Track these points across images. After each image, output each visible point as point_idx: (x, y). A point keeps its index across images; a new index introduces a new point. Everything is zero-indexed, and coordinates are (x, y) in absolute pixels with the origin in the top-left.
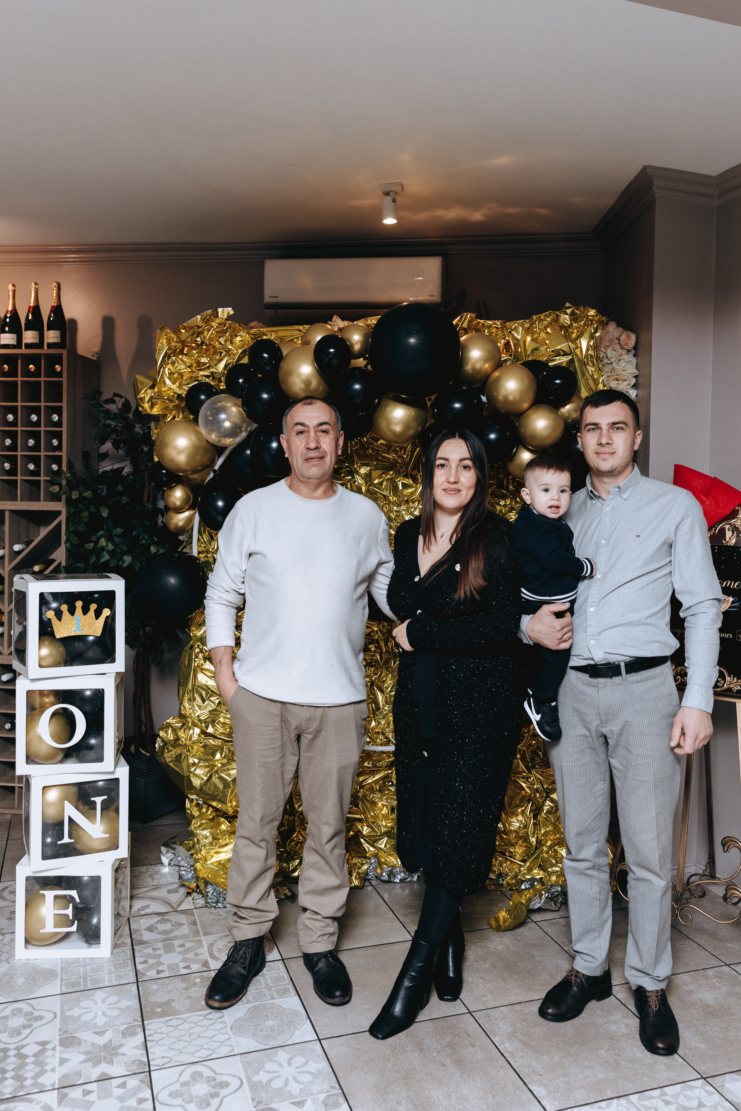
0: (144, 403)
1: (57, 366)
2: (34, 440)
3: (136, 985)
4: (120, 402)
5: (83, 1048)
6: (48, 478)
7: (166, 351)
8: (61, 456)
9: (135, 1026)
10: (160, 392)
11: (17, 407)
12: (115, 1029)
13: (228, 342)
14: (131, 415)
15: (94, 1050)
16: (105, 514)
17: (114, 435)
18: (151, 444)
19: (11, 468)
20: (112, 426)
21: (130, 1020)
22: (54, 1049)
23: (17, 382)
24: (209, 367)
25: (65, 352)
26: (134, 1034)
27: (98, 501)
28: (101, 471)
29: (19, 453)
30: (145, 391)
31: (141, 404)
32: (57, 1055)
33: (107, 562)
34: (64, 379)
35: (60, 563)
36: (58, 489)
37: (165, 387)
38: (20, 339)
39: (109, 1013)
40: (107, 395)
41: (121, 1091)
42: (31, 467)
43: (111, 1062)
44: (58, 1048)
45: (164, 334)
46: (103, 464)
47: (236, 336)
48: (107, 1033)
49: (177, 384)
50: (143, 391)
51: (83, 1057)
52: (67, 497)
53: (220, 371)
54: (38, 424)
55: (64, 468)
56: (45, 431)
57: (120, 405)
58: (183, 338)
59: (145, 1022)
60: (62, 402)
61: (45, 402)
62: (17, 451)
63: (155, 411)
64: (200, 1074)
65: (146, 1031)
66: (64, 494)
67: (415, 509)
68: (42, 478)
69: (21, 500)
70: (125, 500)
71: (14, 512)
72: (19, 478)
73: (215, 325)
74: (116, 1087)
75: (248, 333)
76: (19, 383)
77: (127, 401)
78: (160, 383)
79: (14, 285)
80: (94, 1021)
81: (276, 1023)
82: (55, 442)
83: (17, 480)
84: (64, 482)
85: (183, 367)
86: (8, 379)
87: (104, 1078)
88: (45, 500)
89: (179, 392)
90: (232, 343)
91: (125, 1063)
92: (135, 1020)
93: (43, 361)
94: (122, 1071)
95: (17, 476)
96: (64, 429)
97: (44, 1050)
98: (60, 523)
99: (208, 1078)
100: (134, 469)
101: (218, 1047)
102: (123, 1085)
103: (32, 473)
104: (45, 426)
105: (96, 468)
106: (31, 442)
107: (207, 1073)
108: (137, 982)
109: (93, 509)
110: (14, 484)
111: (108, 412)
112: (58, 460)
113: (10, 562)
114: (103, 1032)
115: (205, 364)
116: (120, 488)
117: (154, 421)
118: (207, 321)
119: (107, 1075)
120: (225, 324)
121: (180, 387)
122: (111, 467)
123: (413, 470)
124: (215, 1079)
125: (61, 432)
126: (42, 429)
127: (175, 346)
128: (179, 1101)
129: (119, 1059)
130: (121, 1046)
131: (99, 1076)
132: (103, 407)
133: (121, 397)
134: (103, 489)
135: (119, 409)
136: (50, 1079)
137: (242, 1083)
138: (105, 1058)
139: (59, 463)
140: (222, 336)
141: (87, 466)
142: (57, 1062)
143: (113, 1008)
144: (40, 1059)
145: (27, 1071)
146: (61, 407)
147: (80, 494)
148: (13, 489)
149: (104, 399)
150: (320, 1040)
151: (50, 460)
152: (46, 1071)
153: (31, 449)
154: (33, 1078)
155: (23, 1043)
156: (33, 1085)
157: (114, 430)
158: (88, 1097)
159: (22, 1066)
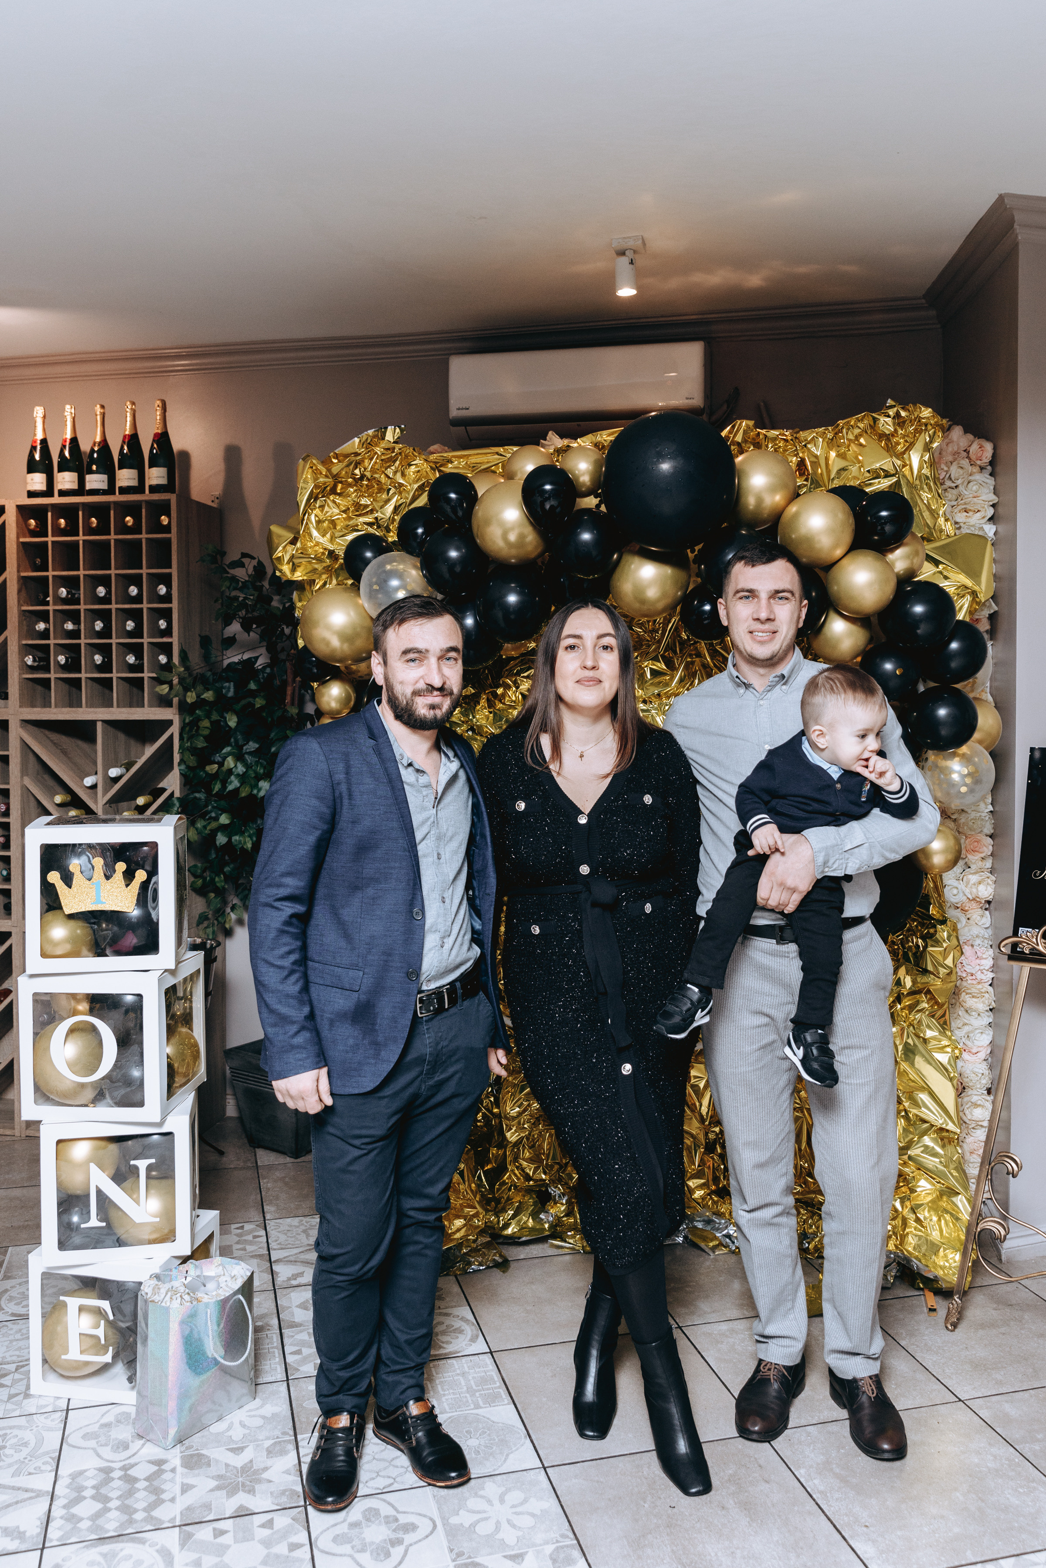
0: (282, 564)
1: (163, 517)
2: (134, 621)
3: (285, 1384)
4: (250, 565)
5: (213, 1470)
6: (154, 675)
7: (312, 491)
8: (171, 644)
9: (284, 1441)
10: (304, 549)
11: (109, 576)
12: (258, 1446)
13: (399, 475)
14: (266, 584)
15: (228, 1474)
16: (232, 722)
17: (244, 612)
18: (295, 623)
19: (103, 661)
20: (241, 599)
21: (277, 1433)
22: (173, 1470)
23: (109, 540)
24: (372, 511)
25: (173, 498)
26: (283, 1452)
27: (222, 704)
28: (226, 663)
29: (114, 641)
30: (284, 547)
31: (279, 566)
32: (179, 1479)
33: (237, 790)
34: (173, 536)
35: (172, 794)
36: (167, 690)
37: (311, 541)
38: (112, 480)
39: (250, 1422)
40: (233, 555)
41: (266, 1532)
42: (131, 659)
43: (251, 1491)
44: (180, 1470)
45: (308, 466)
46: (229, 653)
47: (410, 465)
48: (246, 1451)
49: (328, 536)
50: (280, 548)
51: (214, 1483)
52: (180, 701)
53: (388, 515)
54: (138, 599)
55: (176, 660)
56: (149, 608)
57: (251, 571)
58: (335, 470)
59: (299, 1437)
60: (170, 567)
61: (148, 568)
62: (111, 638)
63: (298, 576)
64: (376, 1512)
65: (300, 1449)
66: (176, 696)
68: (146, 675)
69: (118, 706)
70: (259, 702)
71: (110, 724)
72: (114, 675)
73: (378, 450)
74: (259, 1526)
75: (426, 460)
76: (112, 543)
77: (260, 563)
78: (304, 536)
79: (103, 407)
80: (229, 1433)
81: (482, 1442)
82: (163, 624)
83: (111, 679)
84: (176, 681)
85: (336, 511)
86: (98, 538)
87: (242, 1514)
88: (150, 706)
89: (331, 547)
90: (403, 475)
91: (272, 1493)
92: (284, 1433)
93: (144, 510)
94: (268, 1504)
95: (111, 672)
96: (175, 605)
97: (160, 1472)
98: (171, 737)
99: (387, 1517)
100: (271, 659)
101: (400, 1475)
102: (269, 1524)
103: (132, 668)
104: (149, 602)
105: (220, 659)
106: (130, 625)
107: (385, 1507)
108: (288, 1380)
109: (215, 717)
110: (107, 683)
111: (234, 579)
112: (167, 649)
113: (106, 792)
114: (241, 1449)
115: (366, 506)
116: (253, 686)
117: (297, 590)
118: (368, 445)
119: (247, 1509)
120: (394, 448)
121: (332, 540)
122: (239, 657)
123: (666, 650)
124: (396, 1520)
125: (170, 610)
126: (145, 606)
127: (325, 483)
128: (346, 1549)
129: (264, 1487)
130: (266, 1469)
131: (235, 1511)
132: (228, 573)
133: (253, 558)
134: (229, 688)
135: (249, 576)
136: (167, 1513)
137: (435, 1526)
138: (243, 1485)
139: (169, 653)
140: (389, 467)
141: (206, 657)
142: (177, 1489)
143: (254, 1416)
144: (155, 1483)
145: (137, 1500)
146: (170, 575)
147: (198, 696)
148: (107, 691)
149: (228, 560)
150: (545, 1468)
151: (157, 650)
152: (163, 1501)
153: (130, 634)
154: (144, 1510)
155: (132, 1461)
156: (145, 1520)
157: (243, 605)
158: (221, 1540)
159: (131, 1493)
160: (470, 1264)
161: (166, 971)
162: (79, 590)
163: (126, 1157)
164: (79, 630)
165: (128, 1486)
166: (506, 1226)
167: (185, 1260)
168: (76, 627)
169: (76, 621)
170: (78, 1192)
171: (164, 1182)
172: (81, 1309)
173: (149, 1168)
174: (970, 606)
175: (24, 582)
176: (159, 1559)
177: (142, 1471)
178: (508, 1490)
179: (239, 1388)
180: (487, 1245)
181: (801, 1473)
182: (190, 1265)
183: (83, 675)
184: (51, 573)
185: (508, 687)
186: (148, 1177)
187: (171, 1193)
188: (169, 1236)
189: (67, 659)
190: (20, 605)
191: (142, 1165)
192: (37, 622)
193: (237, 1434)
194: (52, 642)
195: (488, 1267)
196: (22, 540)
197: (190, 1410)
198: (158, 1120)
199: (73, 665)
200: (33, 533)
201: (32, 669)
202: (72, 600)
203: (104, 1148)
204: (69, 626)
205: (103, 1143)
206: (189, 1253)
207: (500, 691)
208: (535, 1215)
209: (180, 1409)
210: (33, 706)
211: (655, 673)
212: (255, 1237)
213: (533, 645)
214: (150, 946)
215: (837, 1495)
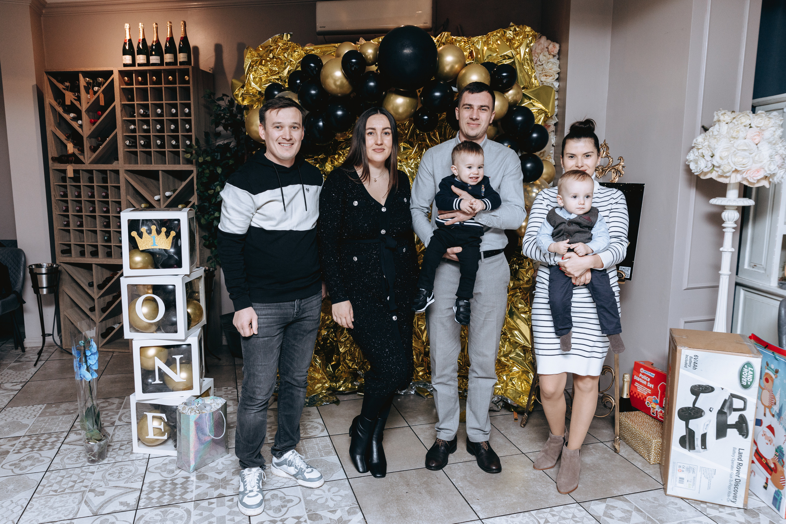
0: (238, 97)
1: (186, 77)
2: (174, 125)
4: (227, 99)
5: (209, 480)
6: (184, 150)
7: (251, 63)
8: (191, 135)
10: (247, 90)
11: (163, 104)
12: (229, 471)
13: (290, 56)
14: (235, 109)
15: (216, 482)
16: (219, 171)
17: (224, 121)
18: (244, 125)
19: (161, 143)
20: (222, 115)
22: (192, 481)
23: (162, 87)
24: (278, 73)
25: (190, 68)
27: (215, 163)
28: (217, 144)
29: (166, 134)
30: (239, 90)
31: (236, 98)
32: (195, 484)
34: (191, 85)
35: (194, 204)
36: (190, 156)
37: (251, 87)
38: (162, 59)
39: (225, 462)
40: (219, 95)
41: (230, 503)
42: (174, 142)
43: (225, 488)
44: (195, 480)
45: (249, 52)
46: (218, 140)
47: (295, 52)
48: (224, 473)
49: (258, 84)
50: (237, 90)
51: (209, 485)
52: (196, 161)
53: (285, 75)
54: (176, 115)
55: (194, 143)
56: (181, 119)
57: (227, 101)
58: (261, 54)
61: (180, 100)
62: (164, 133)
63: (246, 103)
64: (276, 496)
66: (194, 159)
67: (412, 164)
68: (181, 150)
69: (168, 164)
70: (231, 162)
71: (165, 172)
72: (166, 150)
73: (281, 45)
74: (228, 501)
75: (302, 50)
76: (163, 88)
77: (231, 99)
78: (248, 85)
80: (217, 467)
81: (323, 469)
82: (187, 126)
83: (165, 151)
84: (194, 152)
85: (262, 73)
86: (157, 86)
87: (221, 496)
88: (183, 163)
89: (260, 90)
90: (292, 56)
91: (233, 489)
93: (177, 73)
94: (232, 493)
95: (165, 148)
96: (192, 117)
97: (187, 481)
98: (193, 177)
99: (281, 497)
100: (237, 143)
101: (287, 482)
102: (232, 500)
103: (174, 147)
104: (181, 116)
105: (214, 143)
106: (173, 127)
107: (280, 495)
109: (212, 169)
110: (163, 153)
111: (219, 106)
112: (189, 138)
113: (164, 203)
114: (222, 472)
115: (276, 71)
116: (228, 155)
117: (245, 109)
118: (275, 42)
120: (287, 44)
121: (260, 86)
122: (223, 142)
123: (410, 138)
124: (285, 498)
125: (190, 120)
126: (179, 118)
127: (256, 60)
129: (230, 486)
130: (232, 480)
131: (218, 495)
132: (216, 103)
133: (228, 96)
134: (218, 156)
135: (227, 105)
136: (190, 496)
137: (300, 500)
138: (222, 486)
139: (190, 140)
140: (286, 52)
141: (207, 141)
142: (194, 488)
143: (227, 460)
144: (185, 485)
145: (177, 492)
146: (190, 104)
147: (204, 158)
148: (164, 157)
149: (216, 98)
150: (348, 479)
151: (185, 138)
152: (188, 492)
153: (173, 131)
154: (180, 495)
155: (175, 477)
156: (180, 499)
157: (223, 118)
158: (211, 506)
159: (174, 489)
160: (322, 402)
161: (186, 275)
162: (149, 110)
163: (170, 354)
164: (150, 129)
165: (173, 487)
166: (340, 387)
167: (198, 397)
168: (148, 128)
169: (148, 125)
170: (151, 369)
171: (188, 365)
172: (154, 417)
173: (181, 359)
174: (544, 118)
175: (124, 106)
176: (185, 513)
177: (179, 481)
178: (332, 487)
179: (221, 449)
180: (330, 394)
181: (454, 480)
182: (199, 400)
183: (152, 150)
184: (136, 103)
185: (340, 155)
186: (181, 363)
187: (190, 370)
188: (190, 388)
189: (144, 142)
190: (122, 117)
191: (178, 357)
192: (131, 125)
193: (220, 467)
194: (137, 134)
195: (331, 403)
196: (122, 87)
197: (200, 457)
198: (184, 338)
199: (147, 145)
200: (127, 84)
201: (129, 146)
202: (146, 115)
203: (161, 351)
204: (145, 127)
205: (161, 348)
206: (199, 394)
207: (336, 156)
208: (352, 383)
209: (195, 457)
210: (130, 163)
211: (404, 148)
212: (232, 392)
213: (351, 136)
214: (179, 264)
215: (467, 488)
